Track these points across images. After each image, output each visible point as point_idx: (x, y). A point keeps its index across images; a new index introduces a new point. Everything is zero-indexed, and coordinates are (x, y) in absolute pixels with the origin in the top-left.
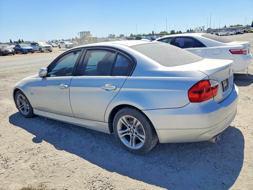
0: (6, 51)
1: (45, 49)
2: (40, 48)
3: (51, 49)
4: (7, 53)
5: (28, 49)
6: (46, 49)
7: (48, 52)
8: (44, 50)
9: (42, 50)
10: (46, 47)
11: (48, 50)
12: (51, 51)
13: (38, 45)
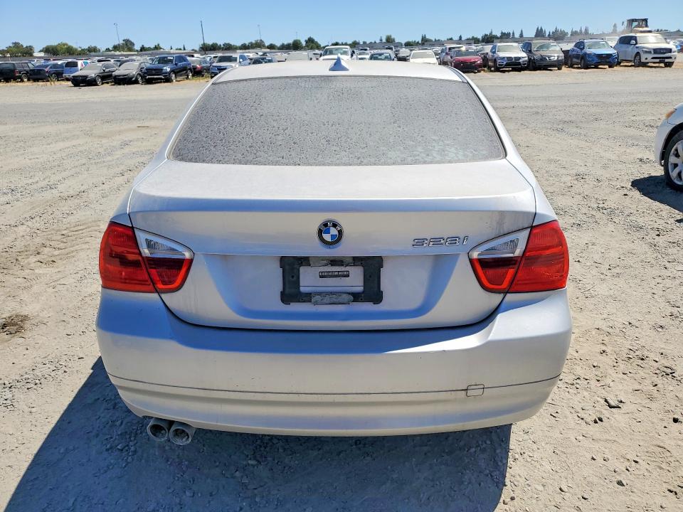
0: (543, 58)
1: (650, 57)
2: (638, 54)
3: (670, 58)
4: (544, 63)
5: (600, 56)
6: (653, 58)
7: (657, 65)
8: (647, 61)
9: (640, 59)
10: (656, 51)
11: (658, 60)
12: (669, 65)
13: (636, 43)
